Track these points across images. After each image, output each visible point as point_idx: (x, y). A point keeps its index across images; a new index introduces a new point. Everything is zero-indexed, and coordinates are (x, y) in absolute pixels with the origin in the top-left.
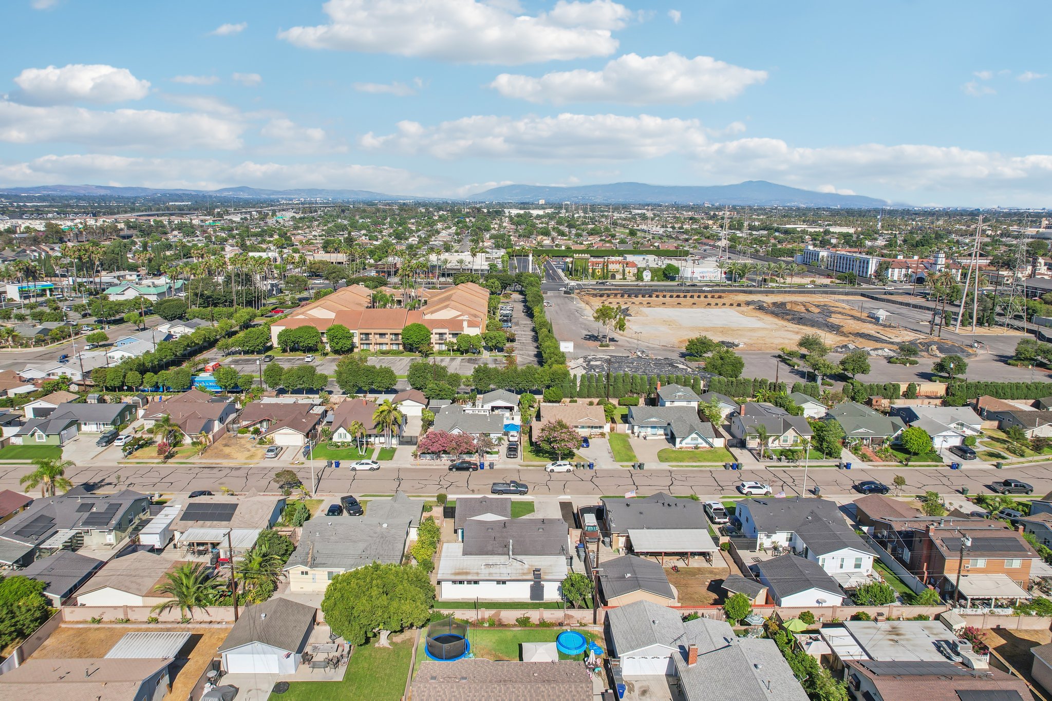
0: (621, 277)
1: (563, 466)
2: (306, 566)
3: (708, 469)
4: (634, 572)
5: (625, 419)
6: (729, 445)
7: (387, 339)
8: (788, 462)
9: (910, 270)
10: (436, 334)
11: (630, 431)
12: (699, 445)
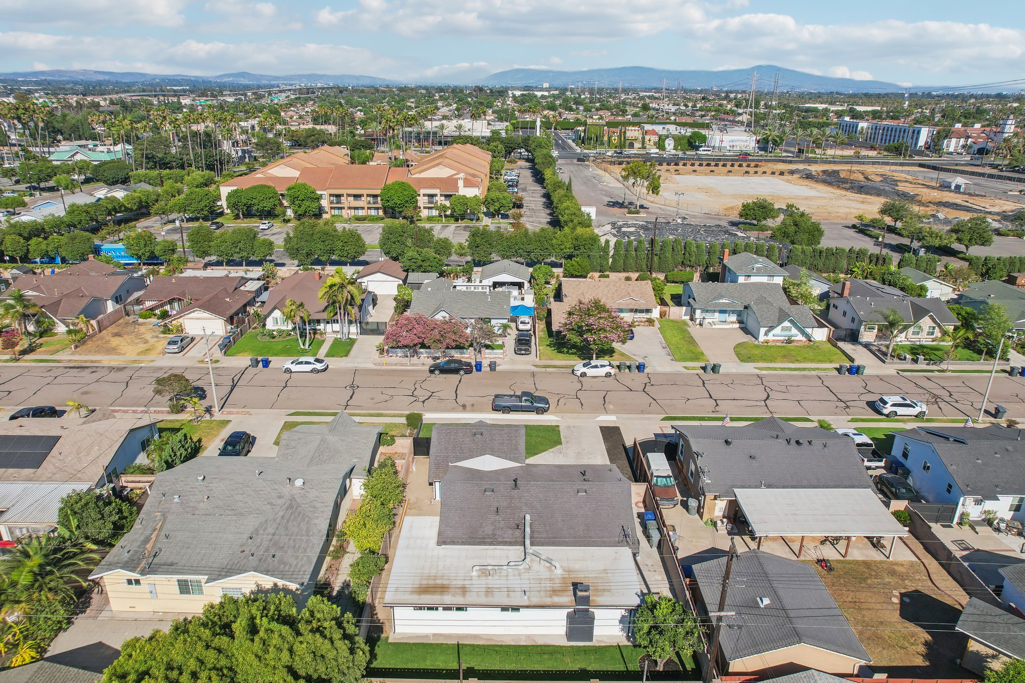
0: (640, 146)
1: (600, 368)
2: (137, 569)
3: (814, 373)
4: (775, 595)
5: (677, 300)
6: (833, 340)
7: (362, 202)
8: (928, 364)
9: (970, 140)
10: (424, 195)
11: (688, 317)
12: (793, 338)
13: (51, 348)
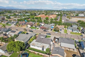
0: (72, 15)
1: (57, 32)
3: (77, 35)
4: (58, 50)
6: (81, 33)
7: (44, 18)
10: (49, 18)
11: (67, 29)
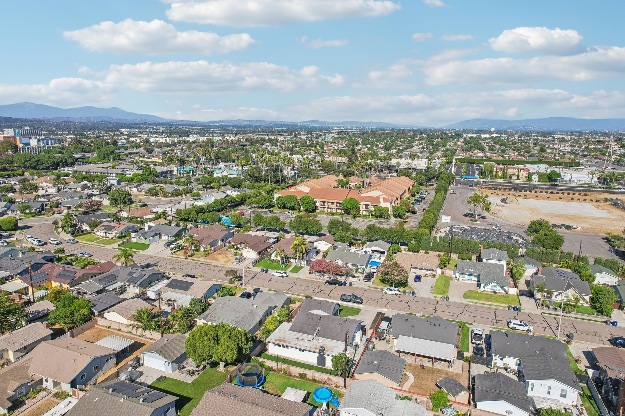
0: (516, 178)
1: (394, 291)
2: (204, 320)
3: (495, 307)
4: (380, 361)
6: (520, 294)
7: (334, 206)
8: (562, 312)
10: (363, 205)
11: (454, 276)
12: (497, 291)
13: (198, 256)
